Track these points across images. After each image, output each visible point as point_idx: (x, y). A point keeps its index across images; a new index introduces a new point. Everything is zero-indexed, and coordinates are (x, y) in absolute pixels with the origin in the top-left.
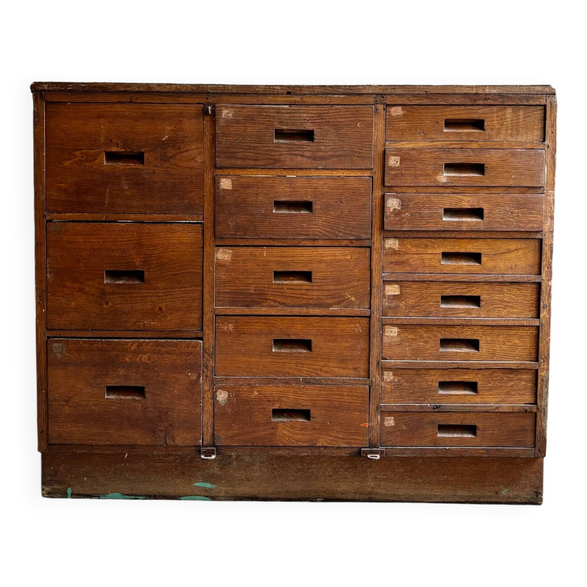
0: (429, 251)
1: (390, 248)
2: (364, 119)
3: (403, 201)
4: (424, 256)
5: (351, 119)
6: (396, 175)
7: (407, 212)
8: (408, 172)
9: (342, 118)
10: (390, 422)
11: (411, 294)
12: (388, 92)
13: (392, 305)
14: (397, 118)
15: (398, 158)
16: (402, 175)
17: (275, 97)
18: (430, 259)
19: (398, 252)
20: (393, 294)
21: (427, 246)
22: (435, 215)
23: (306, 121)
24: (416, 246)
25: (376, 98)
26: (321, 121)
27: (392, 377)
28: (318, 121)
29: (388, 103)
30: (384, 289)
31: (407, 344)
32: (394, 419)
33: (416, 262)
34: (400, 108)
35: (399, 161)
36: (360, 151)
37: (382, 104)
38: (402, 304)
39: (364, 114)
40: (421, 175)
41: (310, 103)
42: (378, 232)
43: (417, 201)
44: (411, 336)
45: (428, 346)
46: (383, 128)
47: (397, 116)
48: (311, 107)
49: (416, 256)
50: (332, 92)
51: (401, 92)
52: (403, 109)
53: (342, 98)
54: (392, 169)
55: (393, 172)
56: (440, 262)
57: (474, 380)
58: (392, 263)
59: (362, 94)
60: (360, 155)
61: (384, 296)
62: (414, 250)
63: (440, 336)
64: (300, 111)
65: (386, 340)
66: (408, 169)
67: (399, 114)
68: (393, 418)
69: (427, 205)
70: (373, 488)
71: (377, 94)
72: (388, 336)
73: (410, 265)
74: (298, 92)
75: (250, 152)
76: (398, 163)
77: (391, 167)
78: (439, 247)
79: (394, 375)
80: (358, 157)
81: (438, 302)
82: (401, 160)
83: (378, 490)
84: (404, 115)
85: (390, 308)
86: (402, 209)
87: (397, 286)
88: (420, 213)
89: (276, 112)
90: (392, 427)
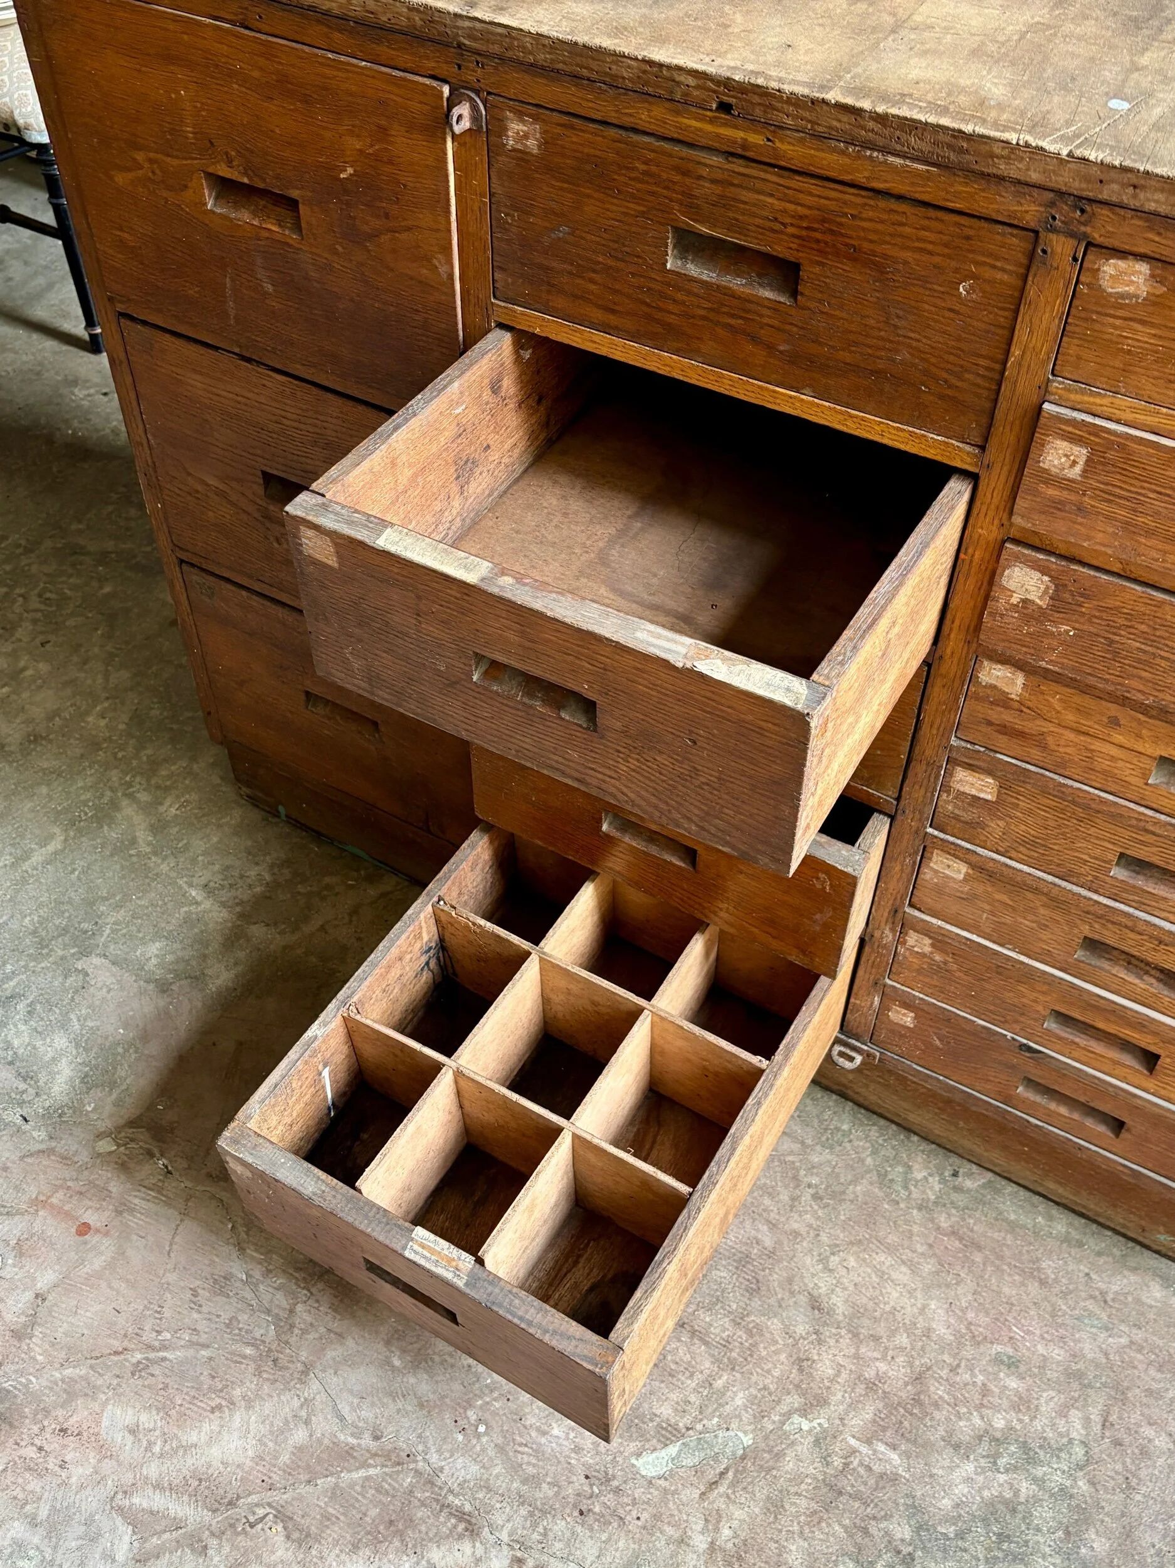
0: (1119, 738)
1: (994, 687)
2: (988, 273)
3: (1059, 584)
4: (1097, 745)
5: (937, 260)
6: (1058, 505)
7: (1067, 622)
8: (1103, 506)
9: (907, 248)
10: (907, 1019)
11: (1030, 813)
12: (1104, 196)
13: (966, 816)
14: (1118, 303)
15: (1081, 453)
16: (1080, 509)
17: (678, 113)
18: (1113, 758)
19: (1016, 705)
20: (974, 792)
21: (1114, 722)
22: (1163, 663)
23: (777, 226)
24: (1079, 710)
25: (1052, 204)
26: (828, 238)
27: (927, 949)
28: (818, 235)
29: (1097, 237)
30: (949, 774)
31: (987, 907)
32: (915, 1018)
33: (1069, 750)
34: (1143, 268)
35: (1081, 462)
36: (954, 381)
37: (1072, 235)
38: (996, 827)
39: (990, 255)
40: (1150, 533)
41: (796, 164)
42: (962, 636)
43: (1110, 602)
44: (1004, 898)
45: (1045, 935)
46: (1055, 326)
47: (1122, 296)
48: (797, 182)
49: (1071, 736)
50: (881, 142)
51: (1163, 209)
52: (1152, 276)
53: (917, 174)
54: (1048, 478)
55: (1051, 492)
56: (1145, 776)
57: (1153, 1049)
58: (990, 723)
59: (1001, 179)
60: (949, 392)
61: (946, 788)
62: (1070, 717)
63: (1086, 930)
64: (759, 185)
65: (927, 875)
66: (1109, 497)
67: (1131, 289)
68: (912, 1015)
69: (1143, 627)
70: (851, 1081)
71: (1060, 194)
72: (936, 872)
73: (1044, 747)
74: (758, 111)
75: (592, 281)
76: (1078, 469)
77: (1046, 471)
78: (1156, 740)
79: (933, 945)
80: (942, 397)
81: (1109, 862)
82: (1089, 461)
83: (863, 1091)
84: (1153, 301)
85: (957, 818)
86: (1054, 608)
87: (991, 780)
88: (1112, 642)
89: (677, 169)
90: (908, 1028)
